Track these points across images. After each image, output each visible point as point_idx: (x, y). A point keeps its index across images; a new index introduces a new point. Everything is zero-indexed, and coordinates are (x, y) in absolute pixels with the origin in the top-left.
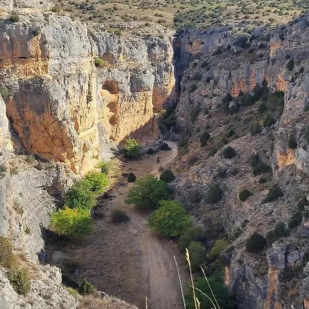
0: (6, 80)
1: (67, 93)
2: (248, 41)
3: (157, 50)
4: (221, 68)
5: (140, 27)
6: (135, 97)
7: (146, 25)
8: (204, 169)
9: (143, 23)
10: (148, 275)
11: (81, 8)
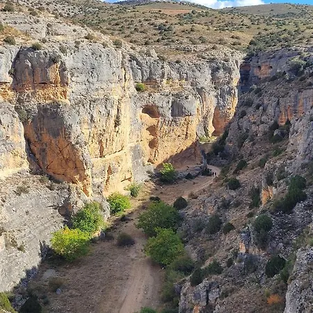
0: (26, 104)
1: (92, 117)
2: (302, 69)
3: (221, 73)
4: (271, 95)
5: (206, 50)
6: (175, 122)
7: (213, 48)
8: (209, 199)
9: (210, 46)
10: (124, 300)
11: (159, 29)
